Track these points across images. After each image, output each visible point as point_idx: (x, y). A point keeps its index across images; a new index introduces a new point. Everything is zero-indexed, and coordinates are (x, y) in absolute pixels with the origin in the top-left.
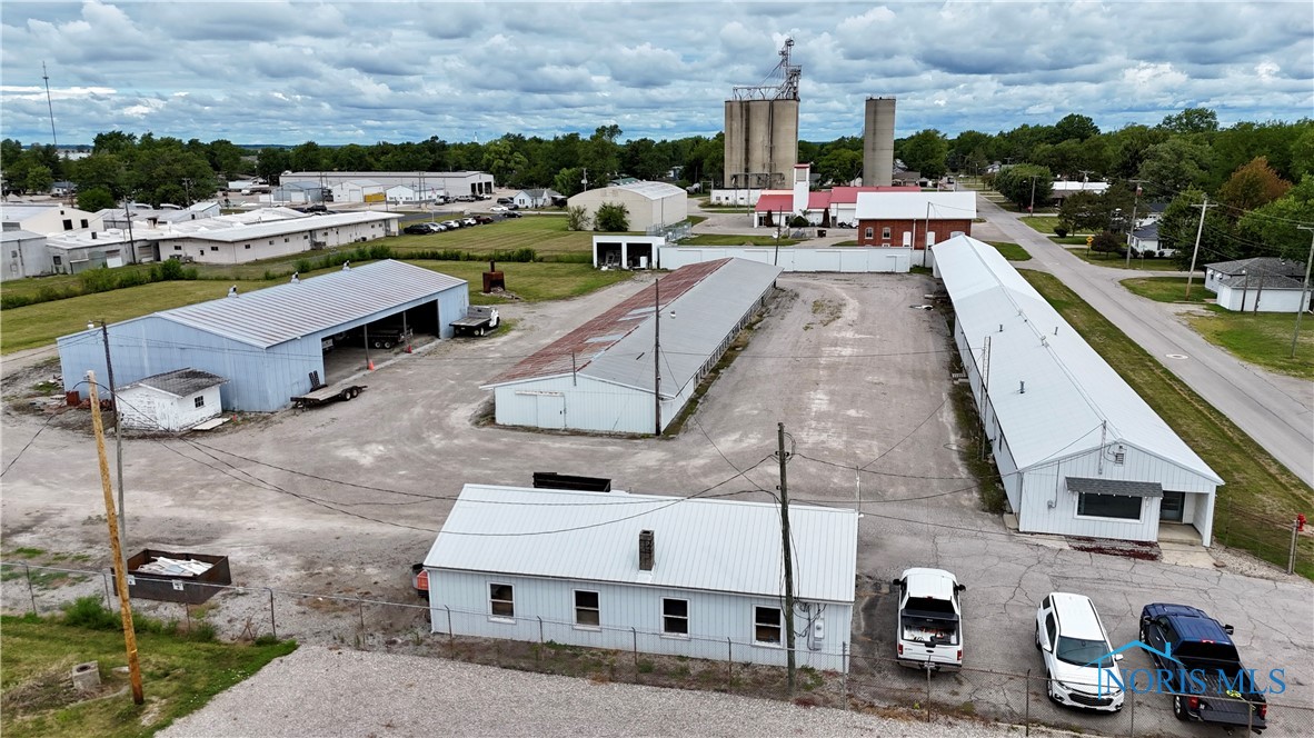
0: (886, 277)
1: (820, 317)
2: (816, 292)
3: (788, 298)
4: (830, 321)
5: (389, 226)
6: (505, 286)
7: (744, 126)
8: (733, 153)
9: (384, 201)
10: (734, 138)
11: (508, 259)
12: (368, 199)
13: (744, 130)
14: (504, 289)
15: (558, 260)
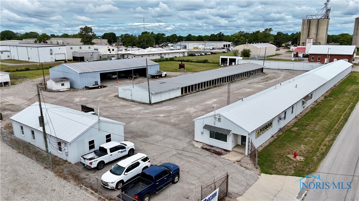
2: (275, 74)
4: (262, 82)
5: (184, 54)
6: (185, 68)
7: (308, 27)
8: (303, 36)
9: (198, 49)
10: (304, 31)
11: (201, 62)
12: (194, 48)
13: (308, 28)
14: (184, 69)
15: (213, 63)
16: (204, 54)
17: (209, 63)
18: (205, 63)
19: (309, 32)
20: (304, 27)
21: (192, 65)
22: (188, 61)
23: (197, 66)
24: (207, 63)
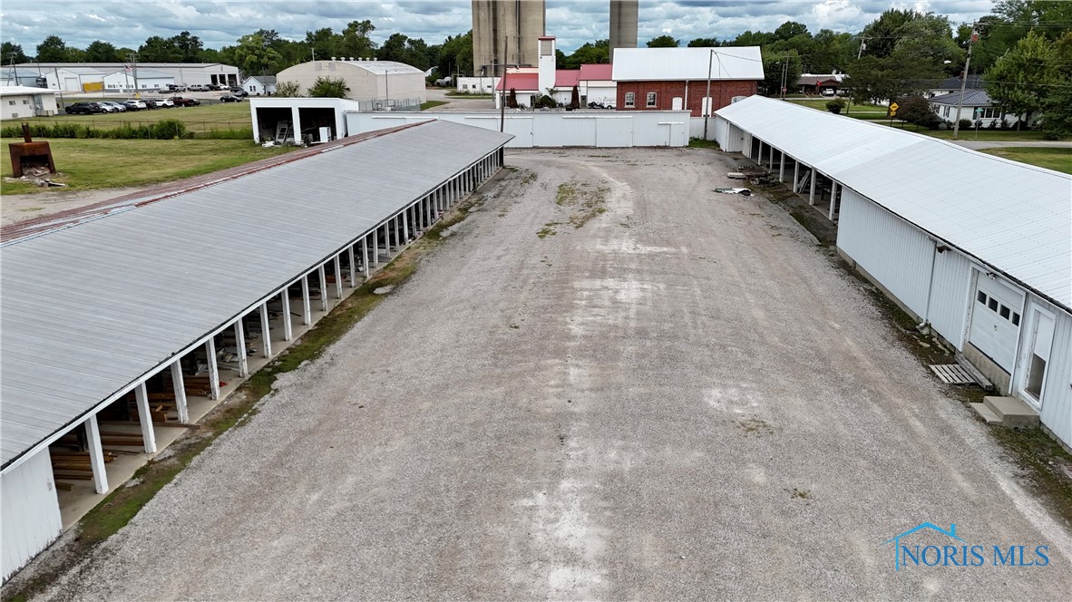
0: (659, 152)
1: (569, 210)
2: (562, 172)
3: (519, 181)
4: (587, 218)
5: (40, 103)
6: (57, 166)
7: (491, 16)
8: (482, 43)
9: (104, 90)
10: (481, 28)
11: (145, 134)
12: (85, 88)
13: (491, 20)
14: (53, 171)
15: (215, 136)
16: (144, 105)
17: (191, 136)
18: (170, 137)
19: (495, 31)
20: (478, 15)
21: (96, 149)
22: (70, 133)
23: (128, 151)
24: (181, 137)
